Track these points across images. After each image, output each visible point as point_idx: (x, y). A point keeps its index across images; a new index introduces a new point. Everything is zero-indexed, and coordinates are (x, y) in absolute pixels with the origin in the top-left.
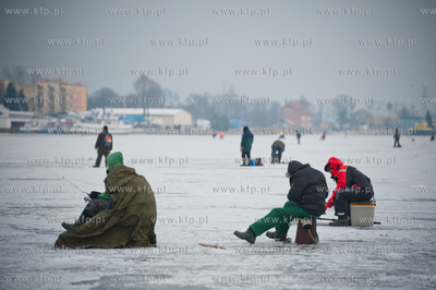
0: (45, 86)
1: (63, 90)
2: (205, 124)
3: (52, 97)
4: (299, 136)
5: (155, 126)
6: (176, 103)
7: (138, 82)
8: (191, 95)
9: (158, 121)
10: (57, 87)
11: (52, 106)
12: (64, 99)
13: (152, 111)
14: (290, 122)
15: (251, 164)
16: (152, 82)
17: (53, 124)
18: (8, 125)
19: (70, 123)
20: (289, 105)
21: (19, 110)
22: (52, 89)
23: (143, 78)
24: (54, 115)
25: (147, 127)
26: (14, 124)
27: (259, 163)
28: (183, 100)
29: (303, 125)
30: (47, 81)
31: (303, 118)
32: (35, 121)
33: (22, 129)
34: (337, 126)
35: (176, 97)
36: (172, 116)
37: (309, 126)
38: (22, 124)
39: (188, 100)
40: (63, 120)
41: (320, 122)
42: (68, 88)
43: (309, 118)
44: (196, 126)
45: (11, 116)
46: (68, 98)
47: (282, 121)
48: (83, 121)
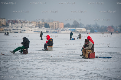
0: (54, 23)
1: (58, 24)
2: (89, 31)
3: (56, 25)
4: (112, 34)
5: (78, 32)
6: (84, 26)
7: (74, 22)
8: (87, 25)
9: (78, 31)
10: (57, 23)
11: (56, 27)
12: (58, 26)
13: (77, 28)
14: (109, 31)
15: (72, 39)
16: (77, 22)
17: (55, 31)
18: (45, 31)
19: (58, 31)
20: (109, 27)
21: (48, 28)
22: (56, 23)
23: (75, 21)
24: (55, 29)
25: (76, 32)
26: (47, 31)
27: (74, 39)
28: (85, 26)
29: (112, 31)
30: (55, 22)
31: (112, 30)
32: (51, 30)
33: (48, 32)
34: (120, 32)
35: (84, 25)
36: (81, 29)
37: (113, 31)
38: (48, 31)
39: (86, 26)
40: (57, 30)
41: (116, 31)
42: (59, 23)
43: (113, 30)
44: (87, 31)
45: (46, 29)
46: (59, 25)
47: (107, 31)
48: (61, 30)
